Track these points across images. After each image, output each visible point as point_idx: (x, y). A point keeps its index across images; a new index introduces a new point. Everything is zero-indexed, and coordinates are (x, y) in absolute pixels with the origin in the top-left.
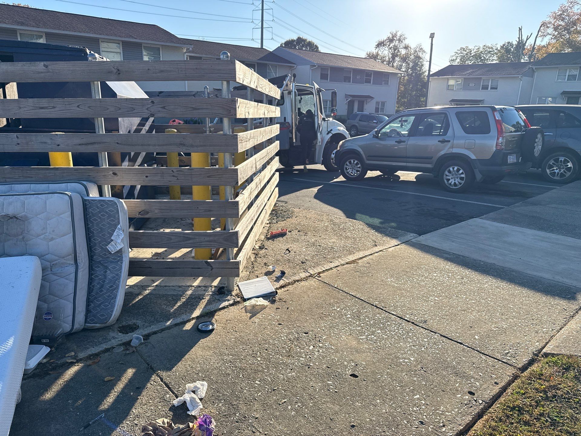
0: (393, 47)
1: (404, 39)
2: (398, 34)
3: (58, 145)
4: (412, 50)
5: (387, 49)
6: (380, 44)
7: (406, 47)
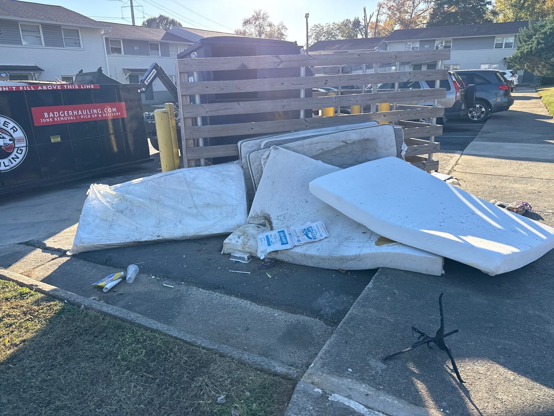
0: (258, 24)
1: (268, 17)
2: (262, 13)
3: (357, 101)
4: (275, 27)
5: (253, 26)
6: (246, 22)
7: (270, 25)
